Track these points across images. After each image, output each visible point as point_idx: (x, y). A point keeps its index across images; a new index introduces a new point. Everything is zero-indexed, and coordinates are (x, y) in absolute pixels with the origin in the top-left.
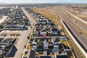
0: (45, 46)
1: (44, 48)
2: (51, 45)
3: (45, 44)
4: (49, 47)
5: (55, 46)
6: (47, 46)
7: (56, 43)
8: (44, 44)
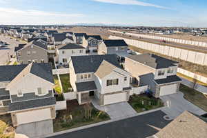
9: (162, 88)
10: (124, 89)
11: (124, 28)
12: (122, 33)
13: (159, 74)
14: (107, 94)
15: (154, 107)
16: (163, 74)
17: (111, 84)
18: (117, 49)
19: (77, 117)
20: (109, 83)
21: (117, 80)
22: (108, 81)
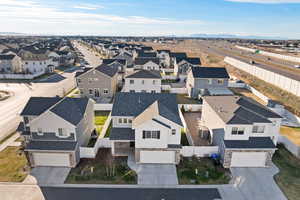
0: (145, 157)
1: (133, 179)
2: (201, 151)
3: (151, 142)
4: (186, 168)
5: (238, 159)
6: (170, 158)
7: (248, 132)
8: (139, 142)
9: (234, 154)
10: (170, 146)
11: (266, 42)
12: (254, 51)
13: (234, 132)
14: (144, 149)
15: (211, 181)
16: (241, 133)
17: (149, 137)
18: (210, 83)
19: (99, 171)
20: (146, 135)
21: (159, 132)
22: (144, 132)
